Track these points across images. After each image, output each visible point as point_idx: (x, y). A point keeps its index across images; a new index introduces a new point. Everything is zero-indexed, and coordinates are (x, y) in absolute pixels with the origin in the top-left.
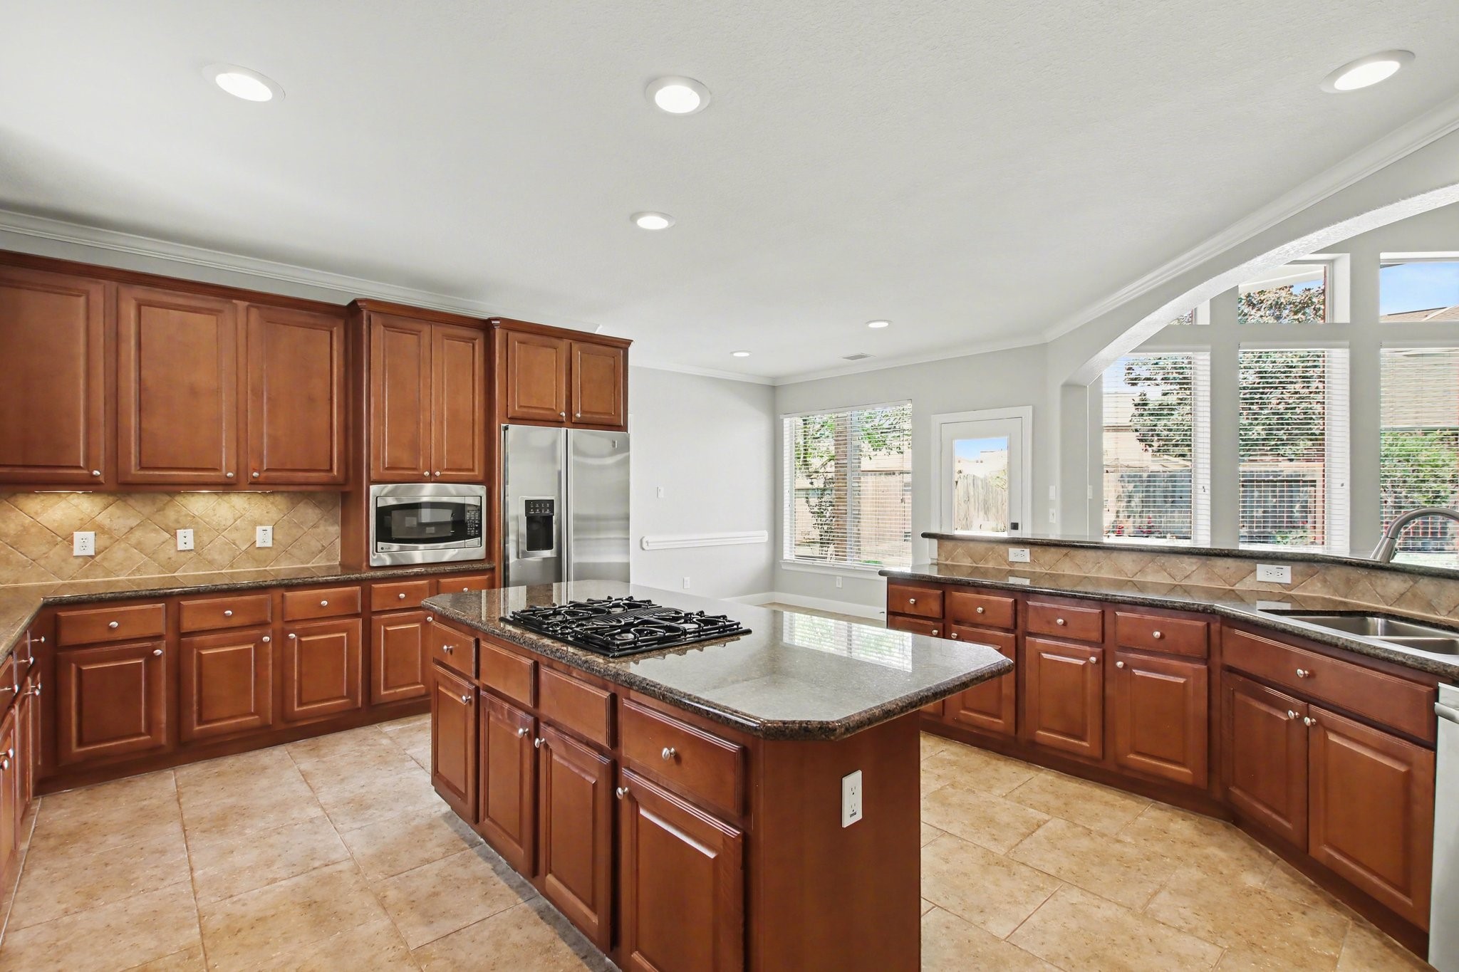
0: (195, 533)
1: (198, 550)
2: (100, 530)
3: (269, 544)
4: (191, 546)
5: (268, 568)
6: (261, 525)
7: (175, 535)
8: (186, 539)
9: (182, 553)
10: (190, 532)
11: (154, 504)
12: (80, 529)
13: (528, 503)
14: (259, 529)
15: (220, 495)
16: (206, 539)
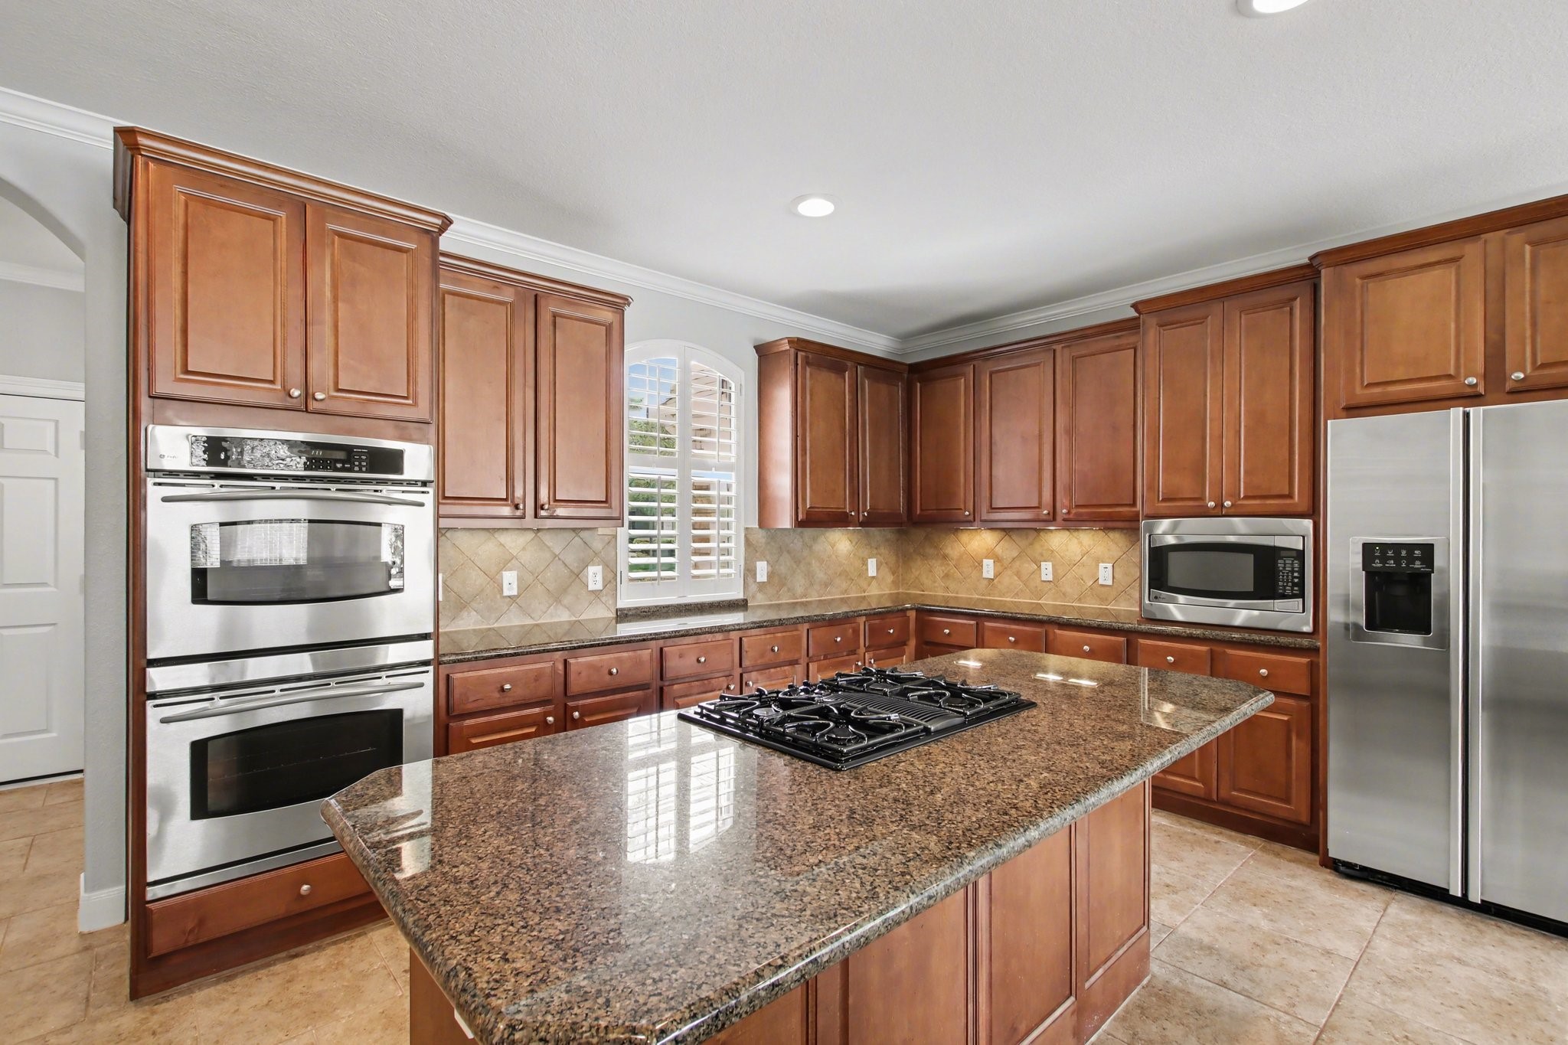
0: (1053, 566)
1: (1055, 582)
2: (998, 560)
3: (1110, 583)
4: (1050, 578)
5: (1108, 607)
6: (1103, 562)
7: (1039, 567)
8: (1047, 571)
9: (1045, 584)
10: (1049, 565)
11: (1027, 538)
12: (987, 558)
13: (1368, 549)
14: (1102, 565)
15: (1072, 531)
16: (1061, 572)
